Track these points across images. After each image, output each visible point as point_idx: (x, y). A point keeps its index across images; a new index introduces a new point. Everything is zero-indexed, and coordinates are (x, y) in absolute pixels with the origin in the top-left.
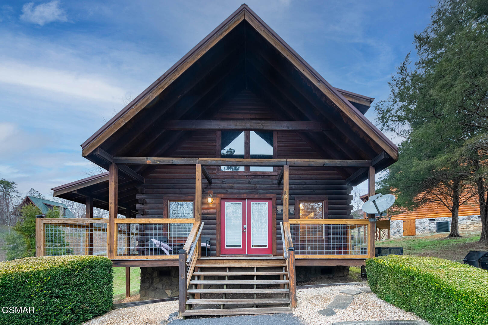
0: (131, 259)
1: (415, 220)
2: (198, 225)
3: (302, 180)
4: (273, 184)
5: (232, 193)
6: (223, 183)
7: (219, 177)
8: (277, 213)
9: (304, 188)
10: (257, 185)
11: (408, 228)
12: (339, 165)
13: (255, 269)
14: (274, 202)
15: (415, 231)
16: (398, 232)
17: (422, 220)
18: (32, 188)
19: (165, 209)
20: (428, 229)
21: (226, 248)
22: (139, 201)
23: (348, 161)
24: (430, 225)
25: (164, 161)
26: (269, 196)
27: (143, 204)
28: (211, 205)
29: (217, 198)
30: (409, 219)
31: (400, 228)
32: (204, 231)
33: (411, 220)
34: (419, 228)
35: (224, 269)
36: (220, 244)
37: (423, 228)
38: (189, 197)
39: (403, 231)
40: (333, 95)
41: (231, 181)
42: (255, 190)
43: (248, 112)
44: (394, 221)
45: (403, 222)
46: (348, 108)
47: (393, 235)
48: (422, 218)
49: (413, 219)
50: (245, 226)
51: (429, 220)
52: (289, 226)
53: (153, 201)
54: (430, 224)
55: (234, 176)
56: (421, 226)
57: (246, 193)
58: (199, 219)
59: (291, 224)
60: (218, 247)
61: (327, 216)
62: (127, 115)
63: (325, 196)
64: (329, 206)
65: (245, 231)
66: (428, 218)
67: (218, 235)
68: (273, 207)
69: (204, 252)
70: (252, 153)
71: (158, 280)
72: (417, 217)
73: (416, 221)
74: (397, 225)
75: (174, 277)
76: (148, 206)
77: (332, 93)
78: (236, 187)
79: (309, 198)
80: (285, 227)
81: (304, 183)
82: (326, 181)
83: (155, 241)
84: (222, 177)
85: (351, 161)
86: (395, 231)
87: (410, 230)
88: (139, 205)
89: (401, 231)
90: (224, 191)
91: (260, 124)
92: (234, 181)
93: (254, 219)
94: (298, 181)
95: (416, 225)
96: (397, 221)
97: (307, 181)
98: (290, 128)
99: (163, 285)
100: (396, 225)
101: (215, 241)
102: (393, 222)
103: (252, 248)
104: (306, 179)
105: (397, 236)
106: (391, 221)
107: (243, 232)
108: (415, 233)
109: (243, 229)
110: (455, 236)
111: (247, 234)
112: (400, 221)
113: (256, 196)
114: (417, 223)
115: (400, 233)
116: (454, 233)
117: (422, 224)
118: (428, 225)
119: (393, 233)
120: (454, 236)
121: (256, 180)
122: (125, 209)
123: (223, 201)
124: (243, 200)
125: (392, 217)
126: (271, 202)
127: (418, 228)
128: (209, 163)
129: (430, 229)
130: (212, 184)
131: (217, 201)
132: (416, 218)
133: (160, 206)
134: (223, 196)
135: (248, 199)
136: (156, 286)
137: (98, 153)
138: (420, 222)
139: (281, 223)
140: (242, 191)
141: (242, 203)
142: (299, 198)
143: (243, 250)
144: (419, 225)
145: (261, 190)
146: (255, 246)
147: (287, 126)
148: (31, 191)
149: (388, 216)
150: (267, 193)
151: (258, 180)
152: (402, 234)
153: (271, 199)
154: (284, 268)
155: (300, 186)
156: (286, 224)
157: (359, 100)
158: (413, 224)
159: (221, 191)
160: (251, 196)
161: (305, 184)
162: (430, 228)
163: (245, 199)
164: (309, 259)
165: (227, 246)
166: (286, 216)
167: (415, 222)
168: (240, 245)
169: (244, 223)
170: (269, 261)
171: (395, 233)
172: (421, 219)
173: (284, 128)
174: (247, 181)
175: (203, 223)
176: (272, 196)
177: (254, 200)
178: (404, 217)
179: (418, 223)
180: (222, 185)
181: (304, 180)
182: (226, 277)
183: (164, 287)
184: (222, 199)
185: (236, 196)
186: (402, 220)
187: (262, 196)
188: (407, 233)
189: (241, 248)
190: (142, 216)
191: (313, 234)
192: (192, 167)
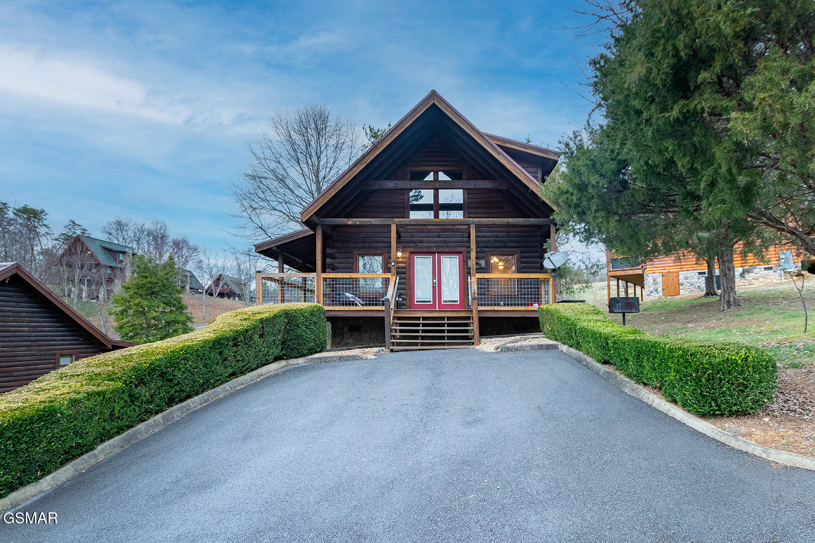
0: (336, 309)
1: (678, 273)
2: (395, 279)
3: (493, 233)
4: (463, 237)
5: (422, 247)
6: (412, 236)
7: (408, 230)
8: (467, 267)
9: (495, 242)
10: (447, 239)
11: (669, 285)
12: (521, 223)
13: (446, 318)
14: (464, 256)
15: (679, 290)
16: (656, 290)
17: (688, 274)
18: (71, 221)
19: (355, 264)
20: (697, 286)
21: (416, 303)
22: (330, 256)
23: (530, 219)
24: (700, 281)
25: (363, 222)
26: (459, 249)
27: (333, 259)
28: (400, 260)
29: (407, 252)
30: (670, 272)
31: (658, 286)
32: (400, 286)
33: (673, 273)
34: (684, 286)
35: (418, 318)
36: (410, 299)
37: (689, 285)
38: (378, 251)
39: (663, 289)
40: (512, 166)
41: (420, 234)
42: (445, 244)
43: (437, 164)
44: (649, 275)
45: (663, 276)
46: (525, 176)
47: (649, 295)
48: (688, 270)
49: (676, 272)
50: (435, 281)
51: (698, 274)
52: (476, 280)
53: (342, 255)
54: (699, 278)
55: (424, 230)
56: (687, 282)
57: (436, 247)
58: (395, 274)
59: (478, 279)
60: (408, 302)
61: (519, 270)
62: (336, 186)
63: (517, 249)
64: (522, 259)
65: (436, 286)
66: (697, 270)
67: (408, 290)
68: (464, 261)
69: (398, 304)
70: (441, 202)
71: (349, 335)
72: (681, 268)
73: (680, 274)
74: (654, 280)
75: (365, 333)
76: (338, 260)
77: (510, 164)
78: (424, 241)
79: (501, 251)
80: (473, 282)
81: (494, 236)
82: (518, 234)
83: (348, 294)
84: (411, 231)
85: (532, 219)
86: (652, 289)
87: (672, 287)
88: (329, 259)
89: (660, 289)
90: (413, 245)
91: (449, 184)
92: (423, 234)
93: (445, 273)
94: (490, 234)
95: (680, 281)
96: (653, 275)
97: (499, 234)
98: (477, 187)
99: (354, 340)
100: (652, 280)
101: (405, 296)
102: (647, 276)
103: (442, 303)
104: (497, 232)
105: (655, 297)
106: (645, 275)
107: (433, 287)
108: (679, 292)
109: (433, 284)
110: (712, 295)
111: (437, 289)
112: (658, 274)
113: (446, 250)
114: (681, 277)
115: (658, 293)
116: (710, 290)
117: (687, 279)
118: (697, 280)
119: (648, 292)
120: (710, 294)
121: (446, 233)
122: (301, 261)
123: (412, 255)
124: (432, 254)
125: (647, 270)
126: (461, 256)
127: (682, 285)
128: (403, 223)
129: (698, 287)
130: (401, 239)
131: (407, 255)
132: (680, 271)
133: (350, 260)
134: (412, 250)
135: (438, 253)
136: (346, 341)
137: (313, 218)
138: (685, 276)
139: (469, 277)
140: (431, 245)
141: (431, 257)
142: (490, 251)
143: (434, 305)
144: (684, 281)
145: (451, 244)
146: (446, 301)
147: (474, 185)
148: (69, 225)
149: (641, 267)
150: (457, 247)
151: (448, 233)
152: (661, 294)
153: (461, 253)
154: (471, 318)
155: (491, 239)
156: (473, 278)
157: (547, 154)
158: (675, 280)
159: (410, 245)
160: (441, 250)
161: (497, 237)
162: (699, 284)
163: (435, 253)
164: (495, 311)
165: (417, 302)
166: (473, 271)
167: (679, 277)
168: (430, 300)
169: (434, 278)
170: (458, 312)
171: (652, 292)
172: (687, 272)
173: (472, 187)
174: (437, 234)
175: (398, 277)
176: (462, 249)
177: (444, 254)
178: (663, 268)
179: (683, 278)
180: (412, 239)
181: (495, 233)
182: (421, 325)
183: (354, 342)
184: (411, 253)
185: (426, 250)
186: (661, 274)
187: (452, 250)
188: (668, 292)
189: (432, 303)
190: (332, 271)
191: (508, 287)
192: (388, 226)
